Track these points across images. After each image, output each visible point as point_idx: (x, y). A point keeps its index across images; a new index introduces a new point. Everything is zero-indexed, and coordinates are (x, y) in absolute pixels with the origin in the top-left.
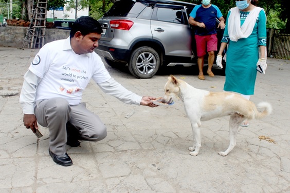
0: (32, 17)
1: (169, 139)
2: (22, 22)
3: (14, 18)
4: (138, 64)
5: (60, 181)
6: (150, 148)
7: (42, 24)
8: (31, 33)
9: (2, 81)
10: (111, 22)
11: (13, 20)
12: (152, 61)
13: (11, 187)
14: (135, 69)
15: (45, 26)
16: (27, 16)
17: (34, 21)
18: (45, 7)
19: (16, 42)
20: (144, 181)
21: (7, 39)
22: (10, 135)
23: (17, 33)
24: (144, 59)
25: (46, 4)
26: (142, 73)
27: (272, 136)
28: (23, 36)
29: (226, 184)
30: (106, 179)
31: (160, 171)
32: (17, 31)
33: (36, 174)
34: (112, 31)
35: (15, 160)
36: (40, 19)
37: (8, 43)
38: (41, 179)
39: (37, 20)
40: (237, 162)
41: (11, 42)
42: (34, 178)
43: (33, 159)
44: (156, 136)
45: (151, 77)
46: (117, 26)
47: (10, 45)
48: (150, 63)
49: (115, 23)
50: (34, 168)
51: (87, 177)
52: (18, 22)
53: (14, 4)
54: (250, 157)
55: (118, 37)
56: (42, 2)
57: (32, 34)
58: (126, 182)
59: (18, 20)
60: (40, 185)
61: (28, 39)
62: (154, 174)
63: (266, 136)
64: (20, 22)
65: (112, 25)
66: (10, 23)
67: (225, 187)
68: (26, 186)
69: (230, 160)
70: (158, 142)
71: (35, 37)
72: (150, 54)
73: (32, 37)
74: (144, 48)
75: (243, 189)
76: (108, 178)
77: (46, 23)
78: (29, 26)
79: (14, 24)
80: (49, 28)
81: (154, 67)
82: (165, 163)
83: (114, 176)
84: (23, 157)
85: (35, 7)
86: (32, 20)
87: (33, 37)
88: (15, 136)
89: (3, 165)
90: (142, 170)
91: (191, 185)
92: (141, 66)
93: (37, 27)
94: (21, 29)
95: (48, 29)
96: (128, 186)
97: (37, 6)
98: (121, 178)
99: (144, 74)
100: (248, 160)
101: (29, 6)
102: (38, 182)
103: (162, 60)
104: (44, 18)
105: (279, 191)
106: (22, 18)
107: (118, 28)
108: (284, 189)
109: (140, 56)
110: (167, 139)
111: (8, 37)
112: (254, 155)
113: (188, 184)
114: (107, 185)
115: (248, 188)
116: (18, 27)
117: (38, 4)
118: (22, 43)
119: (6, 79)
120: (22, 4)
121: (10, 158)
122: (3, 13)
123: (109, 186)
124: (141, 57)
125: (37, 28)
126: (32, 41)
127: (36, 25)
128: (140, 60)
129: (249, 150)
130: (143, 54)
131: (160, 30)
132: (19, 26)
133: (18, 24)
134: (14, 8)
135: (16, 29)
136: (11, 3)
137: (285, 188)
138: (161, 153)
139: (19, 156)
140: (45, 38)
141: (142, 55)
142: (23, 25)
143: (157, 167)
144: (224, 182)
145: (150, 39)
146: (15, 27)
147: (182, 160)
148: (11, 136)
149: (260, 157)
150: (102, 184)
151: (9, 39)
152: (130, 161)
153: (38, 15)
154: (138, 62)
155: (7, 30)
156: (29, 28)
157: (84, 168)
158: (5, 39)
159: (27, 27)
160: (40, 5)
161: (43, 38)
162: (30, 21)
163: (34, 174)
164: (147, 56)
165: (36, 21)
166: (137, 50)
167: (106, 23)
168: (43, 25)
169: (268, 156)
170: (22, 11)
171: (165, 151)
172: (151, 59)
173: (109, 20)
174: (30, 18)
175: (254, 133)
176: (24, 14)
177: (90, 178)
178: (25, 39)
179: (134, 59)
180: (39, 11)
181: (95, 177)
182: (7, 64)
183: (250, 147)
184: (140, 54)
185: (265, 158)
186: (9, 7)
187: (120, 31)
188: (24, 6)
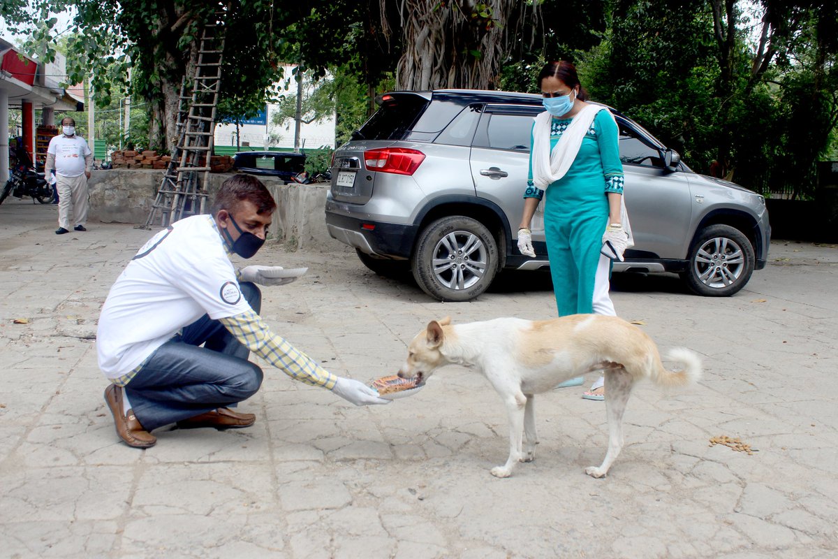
0: (176, 142)
1: (469, 437)
2: (150, 156)
3: (131, 147)
4: (436, 261)
5: (182, 511)
6: (415, 457)
7: (202, 162)
8: (170, 186)
9: (83, 306)
10: (368, 156)
11: (128, 152)
12: (475, 256)
13: (72, 519)
14: (429, 274)
15: (208, 167)
16: (164, 142)
17: (180, 153)
18: (210, 116)
19: (131, 211)
20: (377, 520)
21: (108, 203)
22: (85, 421)
23: (135, 187)
24: (453, 249)
25: (214, 110)
26: (448, 285)
27: (748, 437)
28: (151, 195)
29: (578, 535)
30: (289, 512)
31: (422, 503)
32: (136, 182)
33: (132, 496)
34: (369, 178)
35: (89, 469)
36: (197, 148)
37: (111, 212)
38: (141, 507)
39: (189, 153)
40: (627, 491)
41: (120, 210)
42: (125, 504)
43: (130, 469)
44: (440, 431)
45: (472, 297)
46: (381, 164)
47: (118, 217)
48: (469, 261)
49: (376, 155)
50: (130, 486)
51: (246, 508)
52: (140, 157)
53: (136, 111)
54: (666, 481)
55: (384, 194)
56: (201, 104)
57: (172, 188)
58: (331, 520)
59: (141, 152)
60: (134, 518)
61: (162, 201)
62: (407, 508)
63: (731, 438)
64: (144, 158)
65: (369, 163)
66: (120, 161)
67: (571, 539)
68: (105, 518)
69: (610, 486)
70: (439, 443)
71: (181, 196)
72: (472, 238)
73: (173, 197)
74: (455, 220)
75: (617, 546)
76: (293, 511)
77: (212, 160)
78: (166, 166)
79: (128, 162)
80: (220, 171)
81: (482, 271)
82: (440, 487)
83: (308, 507)
84: (108, 465)
85: (184, 117)
86: (175, 151)
87: (176, 197)
88: (96, 421)
89: (62, 477)
90: (380, 500)
91: (486, 533)
92: (446, 267)
93: (189, 168)
94: (145, 177)
95: (216, 175)
96: (334, 527)
97: (190, 115)
98: (325, 512)
99: (452, 289)
100: (659, 488)
101: (169, 114)
102: (132, 511)
103: (504, 251)
104: (206, 145)
105: (710, 553)
106: (151, 147)
107: (383, 170)
108: (723, 549)
109: (444, 240)
110: (465, 438)
111: (112, 198)
112: (677, 478)
113: (480, 531)
114: (287, 525)
115: (630, 544)
116: (139, 171)
117: (192, 109)
118: (146, 212)
119: (95, 299)
120: (152, 110)
121: (78, 465)
122: (107, 135)
123: (290, 527)
124: (447, 244)
125: (188, 173)
126: (174, 206)
127: (186, 166)
128: (443, 252)
129: (670, 467)
130: (452, 235)
131: (496, 173)
132: (142, 166)
133: (138, 161)
134: (134, 121)
135: (132, 176)
136: (127, 109)
137: (727, 547)
138: (438, 466)
139: (99, 463)
140: (207, 199)
141: (449, 240)
142: (153, 166)
143: (417, 496)
144: (573, 530)
145: (469, 197)
146: (131, 170)
147: (486, 482)
148: (88, 422)
149: (692, 482)
150: (277, 522)
151: (115, 203)
152: (356, 481)
153: (192, 139)
154: (438, 256)
155: (111, 179)
156: (165, 172)
157: (243, 491)
158: (103, 203)
159: (162, 171)
160: (196, 112)
161: (204, 199)
162: (169, 155)
163: (126, 497)
164: (462, 240)
165: (184, 154)
166: (435, 224)
167: (355, 158)
168: (203, 165)
169: (715, 481)
170: (151, 128)
171: (451, 463)
172: (472, 249)
173: (362, 148)
174: (171, 147)
175: (702, 429)
176: (155, 137)
177: (251, 510)
178: (154, 203)
179: (427, 248)
180: (195, 128)
181: (263, 507)
182: (101, 265)
183: (676, 459)
184: (443, 234)
185: (704, 484)
186: (123, 117)
187: (389, 176)
188: (157, 117)
